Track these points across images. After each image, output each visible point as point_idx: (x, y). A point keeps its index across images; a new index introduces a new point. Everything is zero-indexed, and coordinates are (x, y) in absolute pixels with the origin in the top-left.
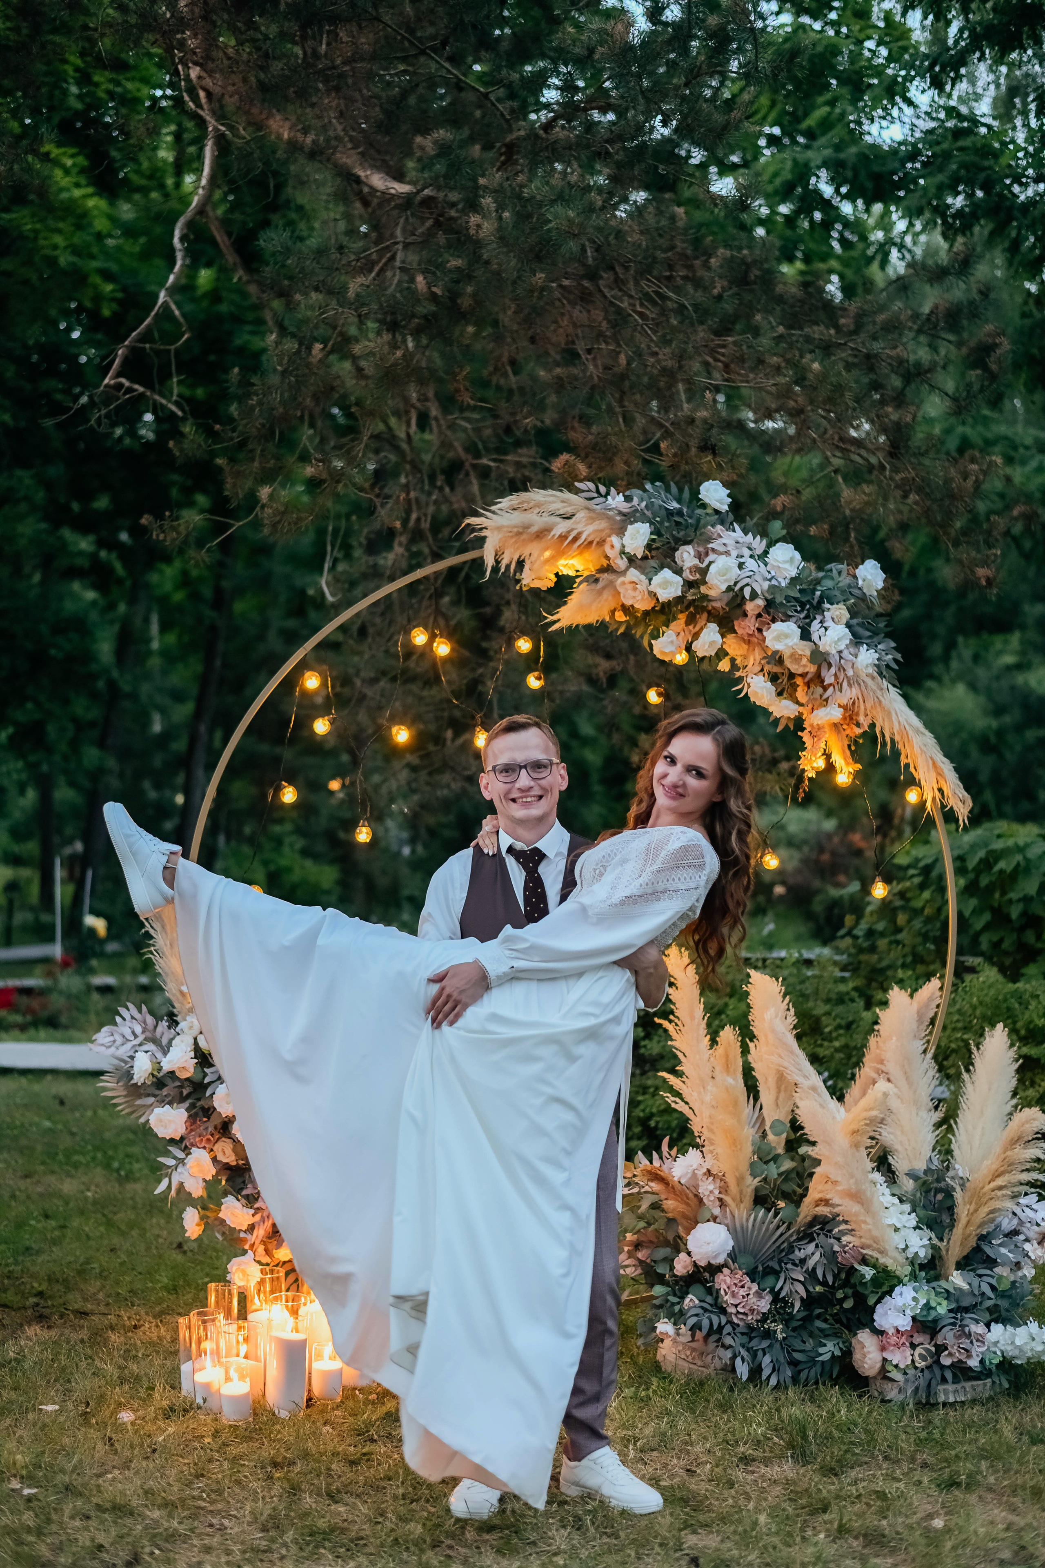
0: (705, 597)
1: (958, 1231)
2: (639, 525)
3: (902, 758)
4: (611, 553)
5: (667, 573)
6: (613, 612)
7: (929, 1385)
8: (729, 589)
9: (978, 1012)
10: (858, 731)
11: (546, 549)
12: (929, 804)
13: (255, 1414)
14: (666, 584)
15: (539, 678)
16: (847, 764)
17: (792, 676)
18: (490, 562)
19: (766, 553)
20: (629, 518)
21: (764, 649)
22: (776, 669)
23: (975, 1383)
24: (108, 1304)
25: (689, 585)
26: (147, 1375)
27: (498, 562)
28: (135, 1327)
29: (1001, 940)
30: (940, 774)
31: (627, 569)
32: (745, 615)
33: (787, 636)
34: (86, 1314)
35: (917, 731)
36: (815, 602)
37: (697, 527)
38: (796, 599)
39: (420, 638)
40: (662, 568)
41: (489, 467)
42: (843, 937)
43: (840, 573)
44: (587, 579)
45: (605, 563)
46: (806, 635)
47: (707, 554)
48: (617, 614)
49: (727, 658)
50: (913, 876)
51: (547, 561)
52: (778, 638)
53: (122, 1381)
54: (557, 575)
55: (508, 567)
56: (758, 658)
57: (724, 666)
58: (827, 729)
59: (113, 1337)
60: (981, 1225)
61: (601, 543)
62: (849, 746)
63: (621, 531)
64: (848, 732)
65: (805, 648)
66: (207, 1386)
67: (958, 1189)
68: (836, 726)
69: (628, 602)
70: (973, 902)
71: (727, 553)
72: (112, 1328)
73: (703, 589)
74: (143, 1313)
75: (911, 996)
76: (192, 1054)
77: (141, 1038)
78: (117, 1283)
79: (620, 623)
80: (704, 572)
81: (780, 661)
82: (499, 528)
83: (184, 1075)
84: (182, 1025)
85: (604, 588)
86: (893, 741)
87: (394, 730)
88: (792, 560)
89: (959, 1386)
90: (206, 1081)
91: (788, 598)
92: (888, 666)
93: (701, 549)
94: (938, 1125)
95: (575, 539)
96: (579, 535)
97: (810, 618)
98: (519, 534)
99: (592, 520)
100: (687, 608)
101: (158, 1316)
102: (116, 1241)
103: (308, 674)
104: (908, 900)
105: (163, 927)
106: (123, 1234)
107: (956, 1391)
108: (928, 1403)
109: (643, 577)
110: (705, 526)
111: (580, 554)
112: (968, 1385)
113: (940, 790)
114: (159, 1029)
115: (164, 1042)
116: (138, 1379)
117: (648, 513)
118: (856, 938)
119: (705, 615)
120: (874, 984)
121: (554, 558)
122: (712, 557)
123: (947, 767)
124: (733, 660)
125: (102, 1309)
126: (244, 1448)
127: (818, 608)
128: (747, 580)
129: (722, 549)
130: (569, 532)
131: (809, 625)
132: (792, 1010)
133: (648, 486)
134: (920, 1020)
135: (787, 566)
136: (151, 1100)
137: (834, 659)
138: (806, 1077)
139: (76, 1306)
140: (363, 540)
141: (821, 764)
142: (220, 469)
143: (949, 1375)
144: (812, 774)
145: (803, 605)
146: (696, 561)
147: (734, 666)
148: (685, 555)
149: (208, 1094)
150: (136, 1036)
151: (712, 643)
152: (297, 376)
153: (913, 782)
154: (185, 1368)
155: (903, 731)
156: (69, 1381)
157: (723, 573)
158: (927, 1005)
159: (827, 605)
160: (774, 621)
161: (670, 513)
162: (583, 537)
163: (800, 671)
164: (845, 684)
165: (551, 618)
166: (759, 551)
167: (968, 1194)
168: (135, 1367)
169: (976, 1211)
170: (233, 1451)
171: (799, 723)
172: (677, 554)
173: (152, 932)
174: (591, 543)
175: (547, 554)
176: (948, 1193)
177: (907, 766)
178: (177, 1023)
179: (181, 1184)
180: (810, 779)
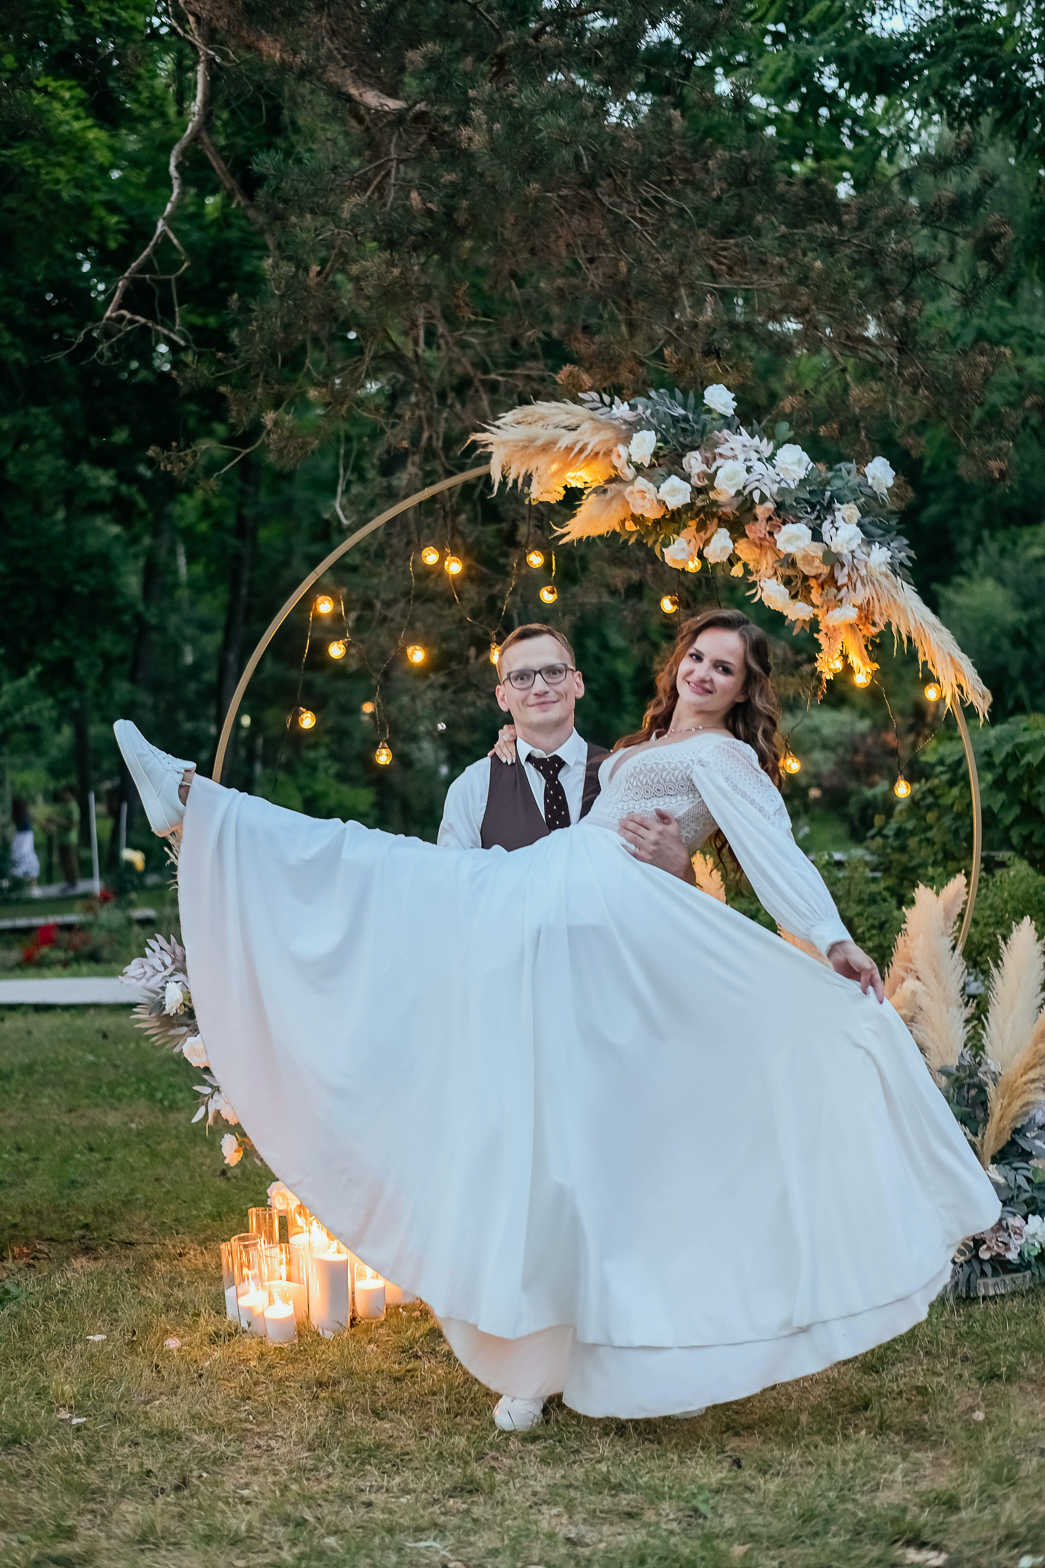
0: (714, 503)
1: (992, 1127)
2: (644, 433)
3: (920, 655)
4: (617, 463)
5: (674, 480)
6: (623, 522)
7: (969, 1280)
8: (739, 493)
9: (1009, 907)
10: (874, 630)
11: (553, 462)
12: (948, 701)
13: (300, 1335)
14: (674, 491)
15: (552, 592)
16: (865, 664)
17: (806, 578)
18: (496, 477)
19: (773, 455)
20: (635, 426)
21: (777, 552)
22: (790, 572)
23: (1014, 1275)
24: (153, 1234)
25: (698, 491)
26: (192, 1301)
27: (505, 477)
28: (180, 1255)
29: (1031, 834)
30: (958, 669)
31: (635, 477)
32: (756, 519)
33: (798, 538)
34: (132, 1244)
35: (934, 628)
36: (825, 503)
37: (703, 433)
38: (805, 500)
39: (430, 557)
40: (669, 475)
41: (498, 382)
42: (873, 837)
43: (849, 473)
44: (595, 491)
45: (613, 473)
46: (817, 536)
47: (714, 459)
48: (627, 524)
49: (740, 564)
50: (942, 773)
51: (555, 474)
52: (789, 541)
53: (168, 1308)
54: (565, 487)
55: (515, 482)
56: (771, 561)
57: (737, 571)
58: (843, 630)
59: (158, 1265)
60: (1015, 1118)
61: (608, 453)
62: (866, 647)
63: (627, 440)
64: (864, 632)
65: (817, 550)
66: (250, 1310)
67: (991, 1084)
68: (852, 627)
69: (637, 512)
70: (1002, 797)
71: (735, 457)
72: (157, 1257)
73: (712, 495)
74: (188, 1240)
75: (937, 894)
77: (171, 969)
78: (162, 1212)
79: (631, 533)
80: (712, 477)
81: (793, 564)
82: (505, 443)
85: (612, 498)
86: (909, 639)
87: (410, 650)
88: (800, 461)
89: (998, 1279)
91: (797, 500)
92: (901, 564)
93: (708, 455)
94: (967, 1021)
95: (581, 450)
96: (585, 446)
97: (820, 519)
98: (525, 447)
99: (597, 430)
100: (697, 515)
101: (203, 1243)
102: (160, 1170)
103: (321, 598)
104: (937, 798)
106: (167, 1164)
107: (995, 1285)
108: (968, 1296)
109: (651, 486)
110: (711, 431)
111: (588, 465)
112: (1007, 1278)
113: (960, 687)
116: (183, 1306)
117: (654, 421)
118: (886, 837)
119: (716, 521)
120: (906, 883)
121: (561, 471)
122: (719, 462)
123: (965, 663)
124: (745, 565)
125: (148, 1239)
126: (290, 1369)
127: (829, 509)
128: (757, 484)
129: (729, 453)
130: (575, 444)
131: (820, 526)
133: (653, 394)
134: (947, 918)
135: (795, 468)
136: (184, 1029)
137: (847, 559)
139: (122, 1237)
140: (375, 461)
141: (838, 665)
142: (223, 397)
143: (988, 1269)
144: (830, 676)
145: (813, 506)
146: (704, 467)
147: (747, 571)
148: (693, 461)
150: (166, 967)
151: (723, 548)
152: (294, 300)
153: (929, 678)
154: (230, 1293)
155: (920, 627)
156: (116, 1311)
157: (731, 478)
158: (953, 902)
159: (837, 505)
160: (784, 523)
161: (676, 420)
162: (590, 448)
163: (813, 573)
164: (859, 584)
165: (560, 531)
166: (767, 454)
167: (1001, 1088)
168: (180, 1294)
169: (1009, 1104)
170: (279, 1373)
171: (814, 624)
172: (684, 460)
174: (597, 454)
175: (554, 467)
176: (981, 1088)
177: (925, 663)
179: (218, 1113)
180: (828, 681)
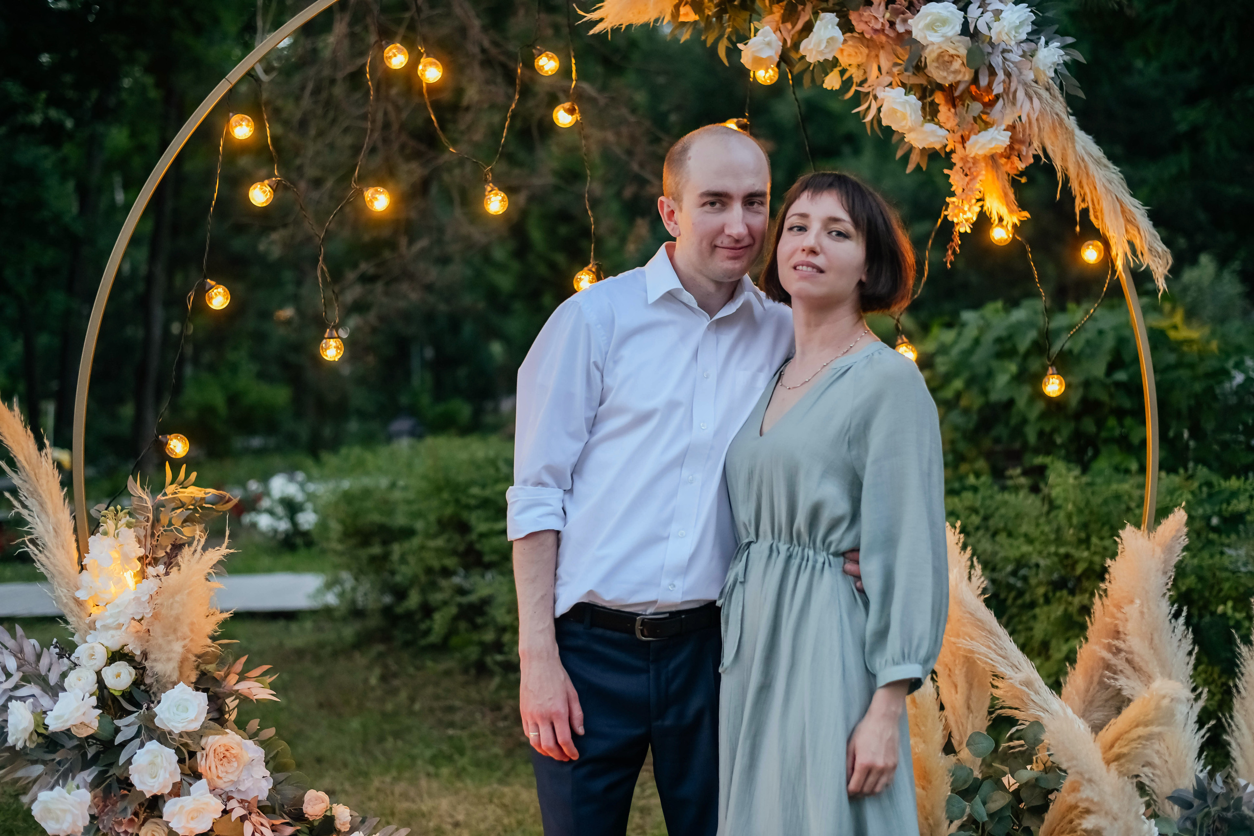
3: (1078, 201)
6: (676, 8)
10: (1021, 166)
12: (1116, 265)
15: (571, 111)
16: (1011, 212)
30: (1130, 221)
32: (868, 3)
33: (944, 22)
35: (1098, 162)
39: (396, 58)
48: (683, 10)
49: (837, 71)
52: (932, 27)
57: (830, 82)
58: (984, 163)
62: (1010, 187)
64: (1008, 167)
65: (963, 47)
75: (1150, 537)
76: (94, 701)
77: (16, 678)
83: (83, 733)
84: (81, 652)
87: (368, 194)
90: (119, 739)
103: (235, 118)
105: (42, 505)
113: (1131, 244)
114: (45, 661)
115: (53, 679)
123: (1139, 211)
132: (978, 568)
136: (39, 769)
137: (999, 61)
138: (1015, 667)
141: (973, 214)
144: (966, 228)
149: (122, 760)
150: (8, 675)
151: (826, 45)
153: (1092, 232)
155: (1080, 163)
158: (1170, 548)
163: (948, 81)
164: (1021, 94)
165: (589, 16)
171: (945, 156)
173: (24, 512)
177: (1085, 212)
178: (73, 647)
180: (963, 236)
